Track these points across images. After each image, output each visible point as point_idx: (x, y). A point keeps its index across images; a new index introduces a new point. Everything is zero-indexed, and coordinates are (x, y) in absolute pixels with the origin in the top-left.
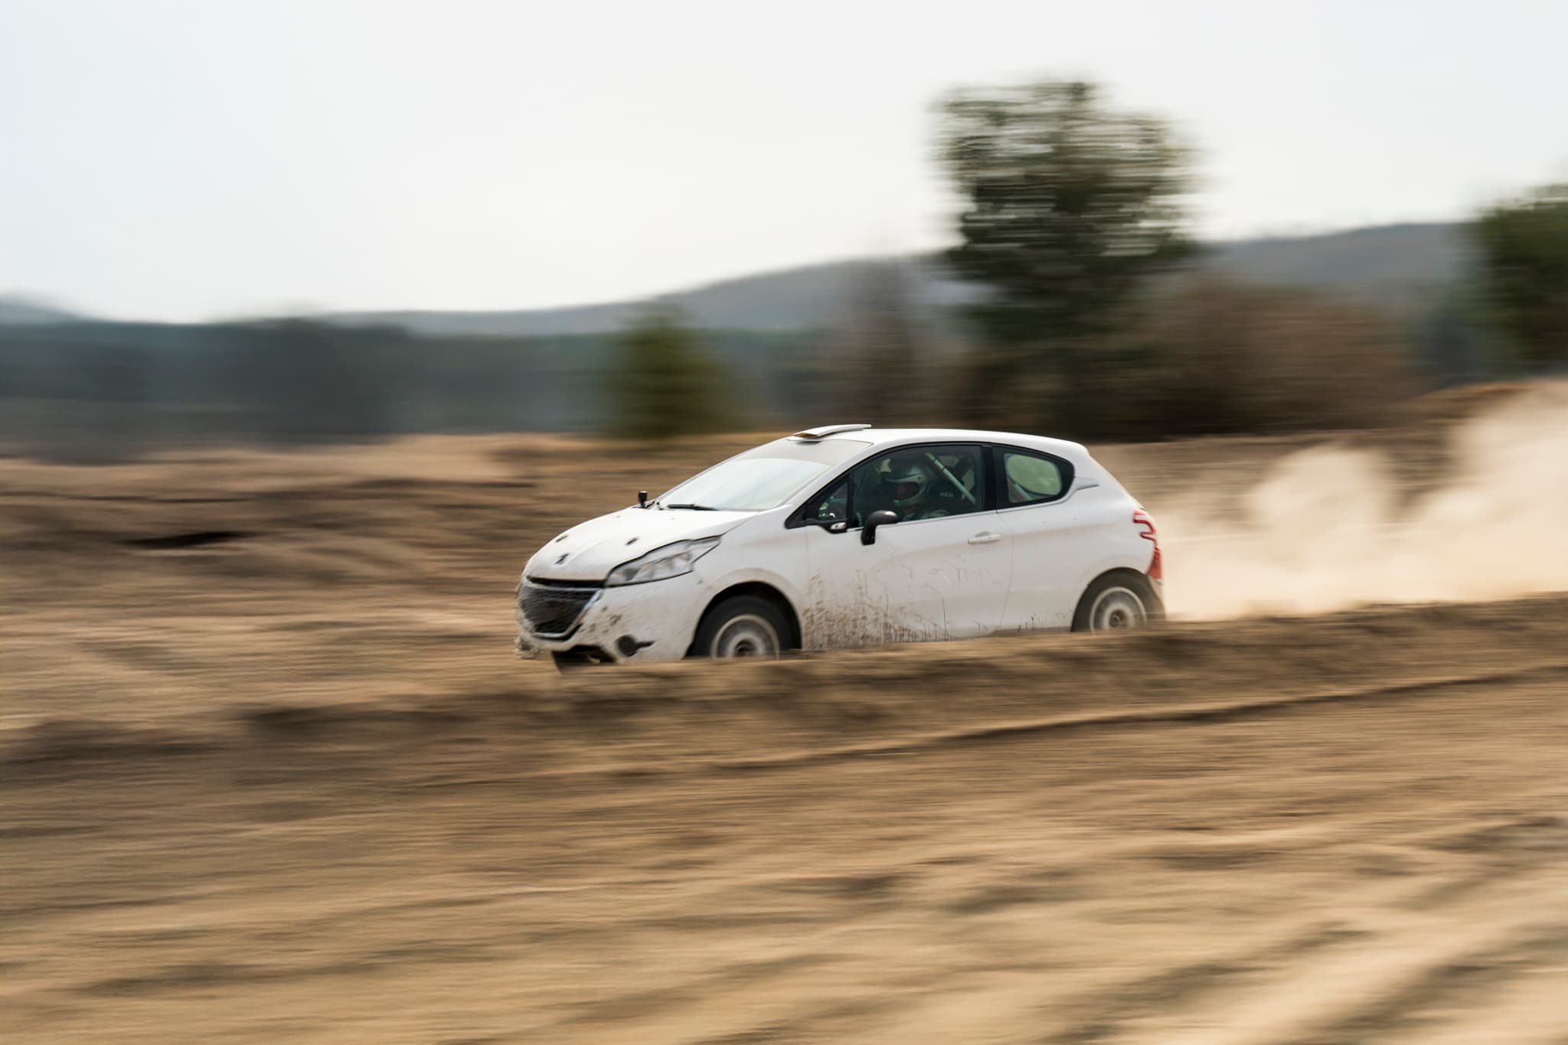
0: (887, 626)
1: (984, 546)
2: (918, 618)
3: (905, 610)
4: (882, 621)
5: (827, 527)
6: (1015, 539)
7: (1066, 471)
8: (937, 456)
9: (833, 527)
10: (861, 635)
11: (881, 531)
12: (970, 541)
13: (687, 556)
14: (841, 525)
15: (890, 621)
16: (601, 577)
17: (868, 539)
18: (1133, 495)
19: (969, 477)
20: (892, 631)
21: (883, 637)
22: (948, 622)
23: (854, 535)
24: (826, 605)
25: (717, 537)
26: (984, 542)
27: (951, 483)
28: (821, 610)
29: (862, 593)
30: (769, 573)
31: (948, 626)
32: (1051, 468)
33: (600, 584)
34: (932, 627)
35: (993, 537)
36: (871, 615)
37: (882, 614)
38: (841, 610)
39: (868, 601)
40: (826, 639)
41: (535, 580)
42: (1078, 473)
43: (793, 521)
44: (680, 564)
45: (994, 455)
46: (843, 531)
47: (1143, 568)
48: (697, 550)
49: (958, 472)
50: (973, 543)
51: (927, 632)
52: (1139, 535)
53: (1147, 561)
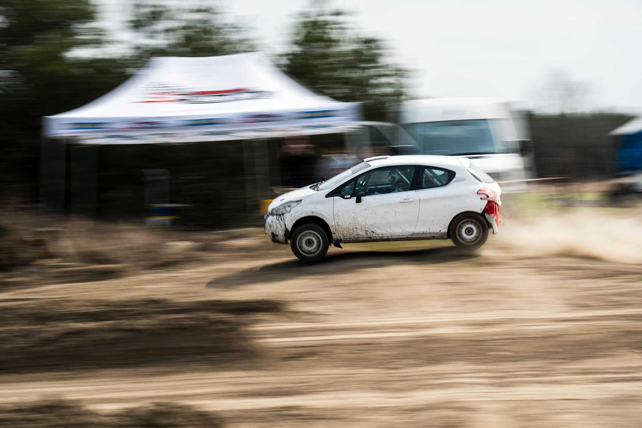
0: (366, 231)
1: (407, 203)
2: (379, 229)
3: (373, 226)
4: (364, 229)
5: (343, 197)
6: (421, 201)
8: (399, 170)
9: (345, 197)
10: (356, 234)
11: (363, 198)
12: (401, 201)
13: (289, 206)
14: (349, 196)
15: (367, 229)
17: (359, 201)
20: (368, 233)
21: (365, 235)
22: (392, 230)
23: (354, 199)
24: (340, 223)
25: (300, 201)
26: (407, 202)
28: (339, 225)
29: (355, 220)
30: (318, 213)
31: (392, 232)
34: (385, 232)
35: (409, 200)
36: (359, 227)
37: (363, 227)
38: (347, 225)
39: (358, 223)
40: (342, 235)
43: (329, 195)
44: (288, 209)
46: (350, 198)
47: (480, 211)
48: (292, 205)
50: (402, 202)
51: (383, 234)
52: (481, 199)
53: (483, 208)
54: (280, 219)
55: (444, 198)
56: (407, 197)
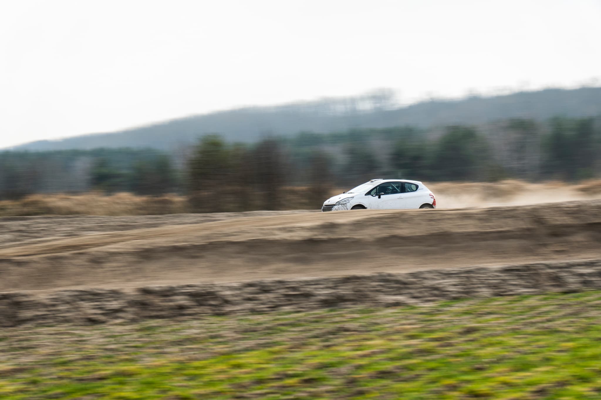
5: (372, 195)
6: (406, 198)
7: (417, 187)
8: (393, 184)
9: (373, 196)
11: (381, 196)
14: (375, 195)
16: (335, 204)
17: (379, 197)
18: (430, 190)
19: (399, 188)
23: (377, 197)
25: (353, 197)
26: (400, 198)
27: (396, 189)
30: (362, 203)
32: (415, 186)
33: (335, 205)
35: (402, 197)
41: (325, 205)
42: (419, 187)
43: (366, 194)
44: (348, 201)
45: (403, 184)
46: (375, 196)
47: (431, 204)
48: (350, 199)
49: (398, 187)
50: (399, 198)
52: (431, 198)
53: (433, 202)
54: (344, 206)
55: (415, 197)
56: (400, 196)
